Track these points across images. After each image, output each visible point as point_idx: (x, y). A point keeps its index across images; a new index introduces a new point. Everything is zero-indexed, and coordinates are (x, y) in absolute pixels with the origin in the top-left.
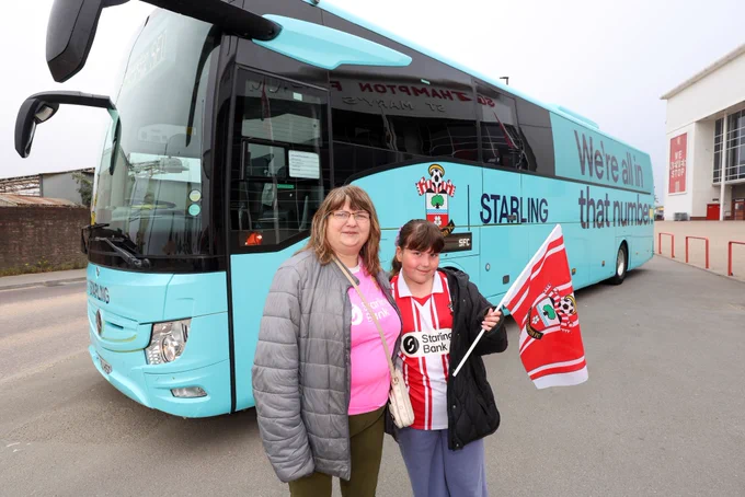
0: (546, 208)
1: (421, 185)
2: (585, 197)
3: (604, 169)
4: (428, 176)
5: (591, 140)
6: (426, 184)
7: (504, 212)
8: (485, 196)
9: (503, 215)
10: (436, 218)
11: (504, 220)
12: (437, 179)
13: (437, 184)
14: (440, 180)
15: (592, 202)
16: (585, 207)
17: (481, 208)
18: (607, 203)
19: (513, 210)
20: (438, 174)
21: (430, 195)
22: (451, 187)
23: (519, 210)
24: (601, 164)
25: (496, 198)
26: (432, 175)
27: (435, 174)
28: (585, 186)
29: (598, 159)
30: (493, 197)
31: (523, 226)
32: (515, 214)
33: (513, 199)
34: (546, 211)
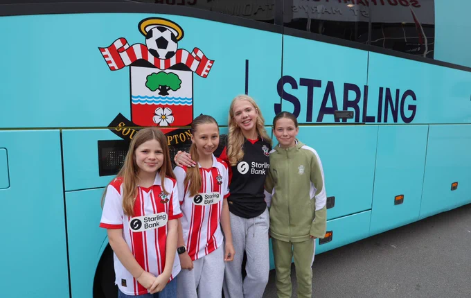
0: (412, 102)
1: (115, 53)
4: (135, 38)
7: (329, 104)
8: (288, 80)
9: (324, 110)
10: (159, 111)
11: (329, 118)
12: (162, 43)
14: (172, 47)
17: (277, 99)
19: (347, 103)
20: (166, 35)
21: (140, 73)
22: (203, 61)
23: (360, 104)
25: (311, 84)
30: (304, 82)
31: (368, 127)
32: (350, 109)
33: (348, 87)
34: (412, 108)
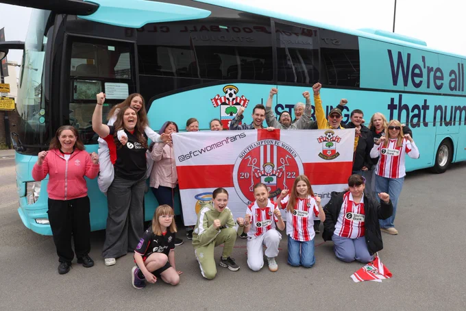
1: (216, 100)
2: (396, 102)
3: (425, 79)
4: (222, 94)
5: (409, 55)
6: (220, 99)
8: (280, 106)
10: (230, 122)
12: (231, 95)
13: (231, 99)
14: (234, 96)
15: (406, 107)
16: (396, 112)
18: (426, 107)
20: (232, 92)
21: (224, 107)
22: (245, 101)
24: (420, 75)
25: (290, 107)
26: (226, 92)
27: (229, 92)
28: (398, 94)
29: (417, 71)
30: (287, 106)
34: (347, 116)
